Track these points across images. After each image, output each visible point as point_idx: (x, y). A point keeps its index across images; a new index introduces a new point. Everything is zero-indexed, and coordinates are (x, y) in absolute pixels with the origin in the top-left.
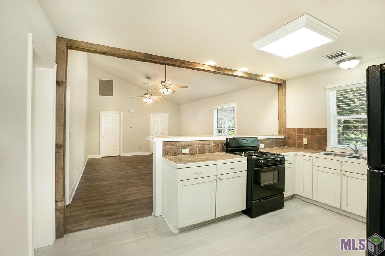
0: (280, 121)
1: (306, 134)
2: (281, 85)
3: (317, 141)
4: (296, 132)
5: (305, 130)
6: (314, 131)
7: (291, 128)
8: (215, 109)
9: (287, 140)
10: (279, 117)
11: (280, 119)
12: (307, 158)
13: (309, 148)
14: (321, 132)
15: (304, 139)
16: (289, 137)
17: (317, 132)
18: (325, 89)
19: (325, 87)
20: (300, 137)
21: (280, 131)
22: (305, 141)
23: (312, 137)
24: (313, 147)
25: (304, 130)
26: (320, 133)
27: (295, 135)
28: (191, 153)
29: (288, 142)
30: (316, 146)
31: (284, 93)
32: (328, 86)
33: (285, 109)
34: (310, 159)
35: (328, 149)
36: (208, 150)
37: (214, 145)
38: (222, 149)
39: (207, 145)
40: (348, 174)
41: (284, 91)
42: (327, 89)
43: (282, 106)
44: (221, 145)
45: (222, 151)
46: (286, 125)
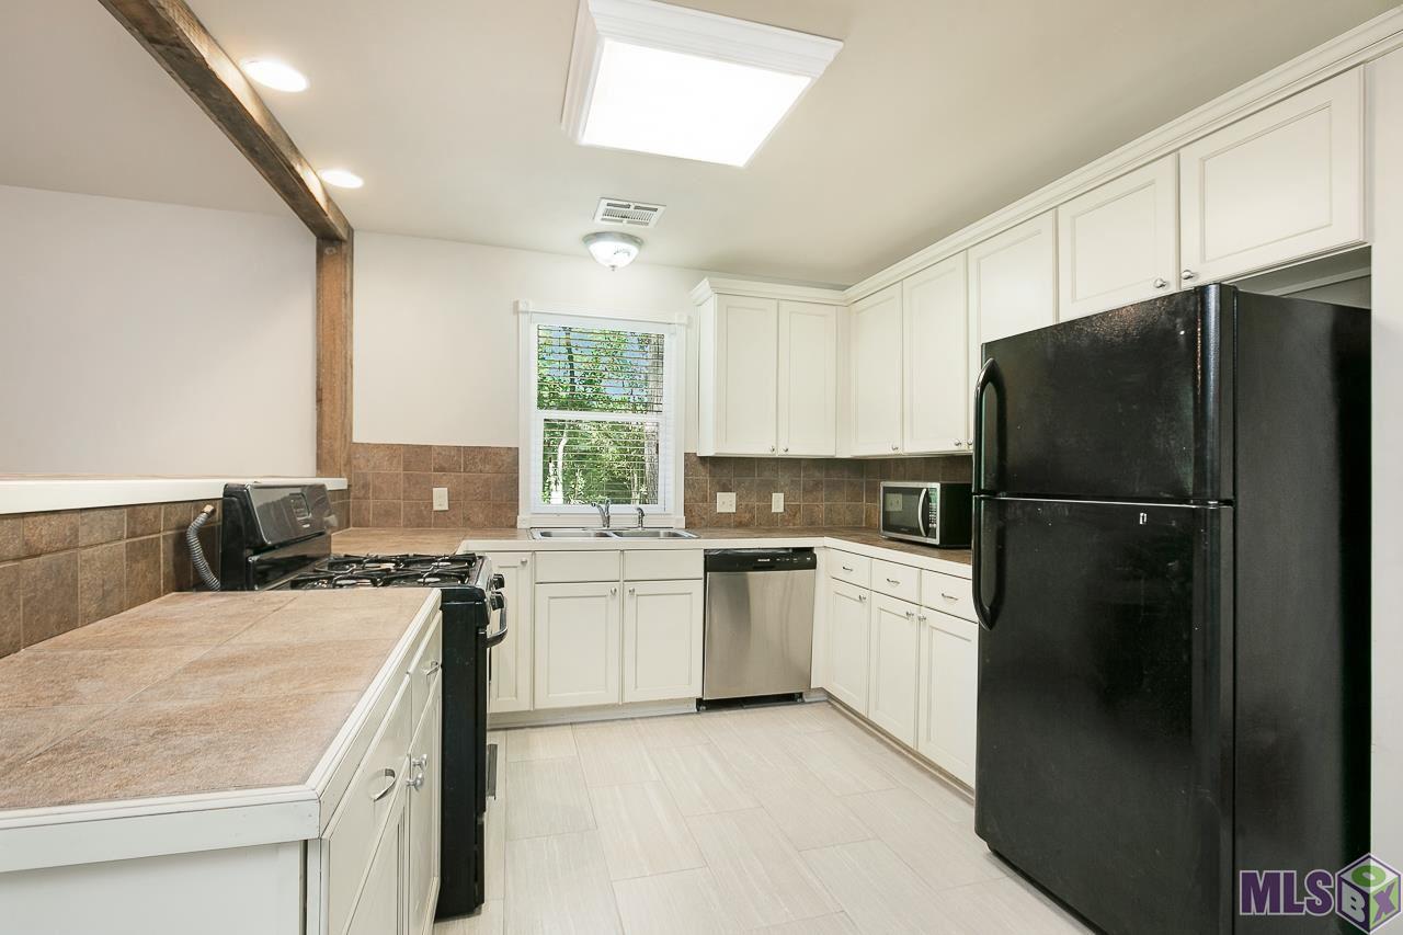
0: (326, 408)
1: (442, 469)
2: (332, 244)
3: (486, 497)
4: (399, 463)
5: (439, 454)
6: (474, 458)
7: (377, 445)
9: (357, 496)
10: (319, 390)
11: (326, 403)
12: (513, 560)
13: (454, 522)
14: (500, 463)
15: (435, 490)
16: (366, 486)
17: (484, 461)
18: (516, 311)
19: (517, 302)
20: (417, 483)
21: (325, 456)
22: (440, 499)
23: (466, 481)
24: (469, 519)
25: (434, 455)
26: (495, 465)
27: (397, 475)
29: (360, 509)
30: (481, 516)
31: (348, 283)
32: (527, 304)
33: (351, 360)
34: (524, 563)
35: (523, 520)
36: (100, 593)
37: (131, 548)
38: (175, 571)
39: (91, 546)
40: (640, 588)
41: (348, 279)
42: (522, 312)
43: (338, 341)
44: (171, 541)
45: (171, 586)
46: (351, 429)
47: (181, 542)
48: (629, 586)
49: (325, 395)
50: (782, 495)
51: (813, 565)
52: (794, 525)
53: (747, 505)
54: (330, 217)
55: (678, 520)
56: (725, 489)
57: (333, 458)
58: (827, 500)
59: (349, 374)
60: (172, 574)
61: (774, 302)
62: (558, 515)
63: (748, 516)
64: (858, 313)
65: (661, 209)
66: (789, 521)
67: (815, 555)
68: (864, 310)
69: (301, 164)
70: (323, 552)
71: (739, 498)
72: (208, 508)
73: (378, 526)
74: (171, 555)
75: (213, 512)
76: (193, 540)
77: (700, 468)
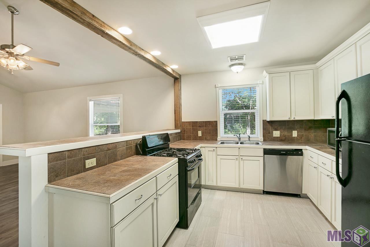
1: (200, 127)
2: (176, 79)
3: (210, 133)
4: (191, 126)
5: (199, 123)
6: (207, 124)
7: (186, 122)
8: (90, 100)
9: (183, 133)
10: (175, 111)
11: (176, 114)
12: (212, 149)
13: (203, 140)
15: (198, 131)
16: (185, 131)
17: (209, 124)
18: (216, 87)
19: (216, 85)
20: (195, 130)
21: (176, 125)
22: (200, 133)
23: (205, 129)
24: (206, 139)
26: (212, 125)
27: (191, 128)
28: (99, 164)
29: (183, 136)
30: (209, 138)
31: (180, 87)
32: (218, 85)
33: (181, 103)
34: (214, 150)
35: (219, 138)
36: (121, 156)
37: (127, 148)
38: (136, 151)
39: (119, 148)
40: (244, 158)
41: (180, 86)
42: (217, 87)
43: (178, 100)
44: (135, 146)
45: (135, 154)
46: (181, 119)
47: (136, 146)
48: (241, 157)
49: (176, 112)
50: (296, 132)
51: (302, 154)
52: (301, 140)
53: (284, 135)
54: (174, 75)
55: (261, 138)
56: (276, 130)
57: (177, 125)
58: (314, 133)
59: (180, 107)
60: (135, 152)
61: (289, 73)
62: (228, 137)
63: (284, 138)
64: (321, 71)
65: (245, 56)
66: (299, 140)
67: (303, 152)
68: (323, 69)
69: (165, 67)
70: (167, 147)
71: (281, 132)
72: (140, 140)
73: (187, 140)
74: (135, 149)
75: (141, 141)
76: (138, 146)
77: (268, 124)
